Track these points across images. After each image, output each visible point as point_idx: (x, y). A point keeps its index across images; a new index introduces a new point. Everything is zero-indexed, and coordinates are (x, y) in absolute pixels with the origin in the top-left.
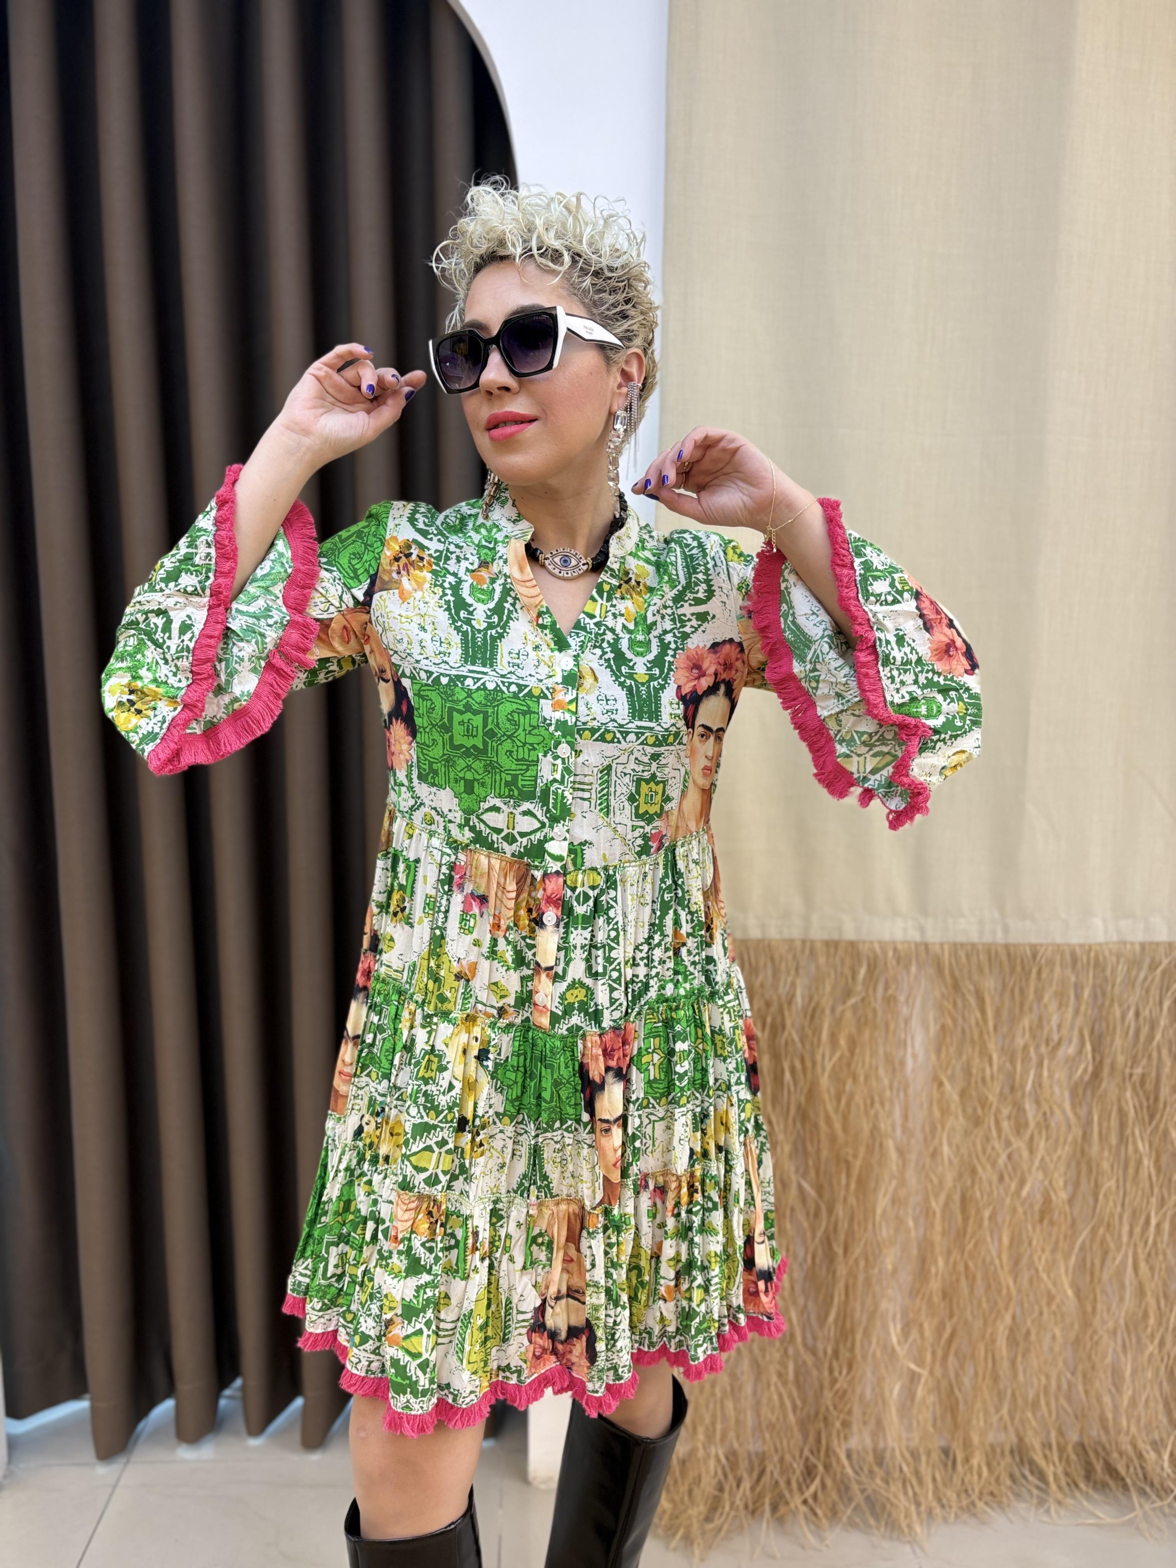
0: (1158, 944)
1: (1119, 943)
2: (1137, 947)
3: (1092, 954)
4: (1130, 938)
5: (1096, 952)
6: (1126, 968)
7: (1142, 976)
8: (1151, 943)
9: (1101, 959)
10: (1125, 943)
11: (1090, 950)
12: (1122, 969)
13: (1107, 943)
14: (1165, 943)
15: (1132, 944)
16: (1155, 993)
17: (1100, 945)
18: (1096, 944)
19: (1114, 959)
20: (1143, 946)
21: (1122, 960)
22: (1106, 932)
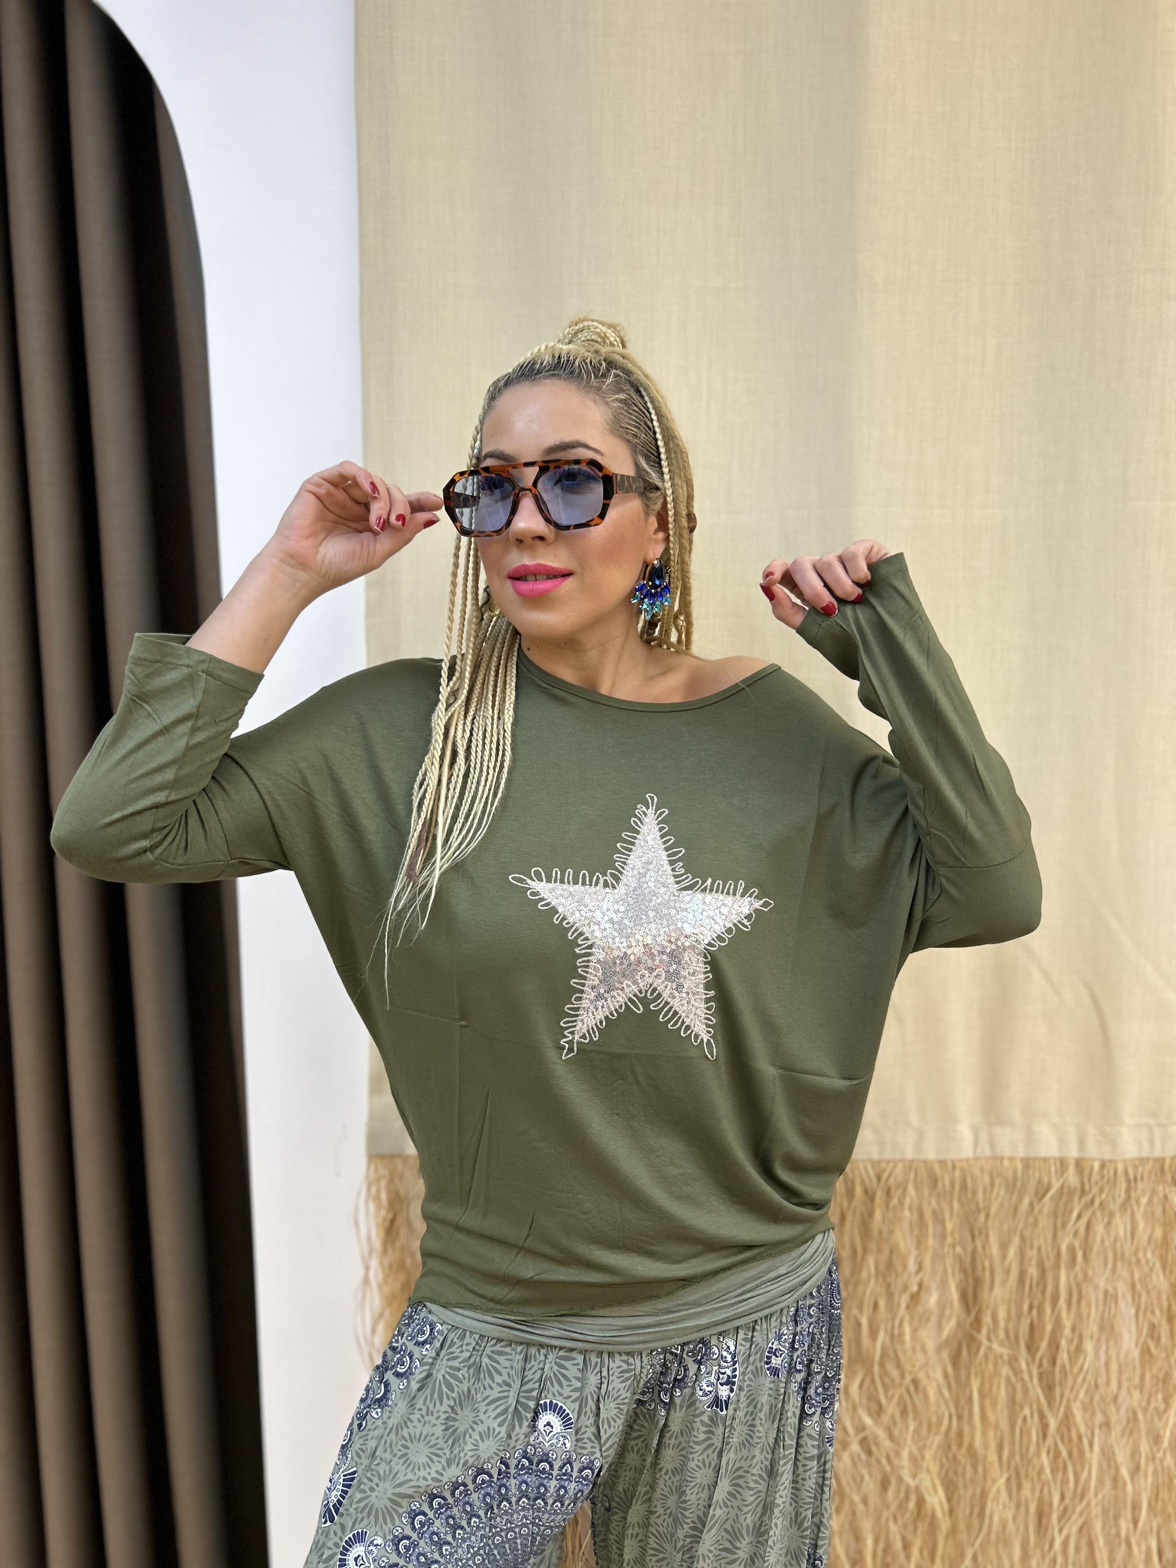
0: (1045, 1160)
1: (994, 1158)
2: (1019, 1166)
3: (957, 1174)
4: (1007, 1152)
5: (962, 1170)
6: (1002, 1192)
7: (1026, 1201)
8: (1035, 1159)
9: (969, 1180)
10: (1002, 1159)
11: (954, 1167)
12: (1000, 1192)
13: (977, 1159)
14: (1055, 1159)
15: (1011, 1159)
16: (1045, 1222)
17: (967, 1160)
18: (960, 1160)
19: (987, 1179)
20: (1027, 1163)
21: (998, 1182)
22: (976, 1142)
